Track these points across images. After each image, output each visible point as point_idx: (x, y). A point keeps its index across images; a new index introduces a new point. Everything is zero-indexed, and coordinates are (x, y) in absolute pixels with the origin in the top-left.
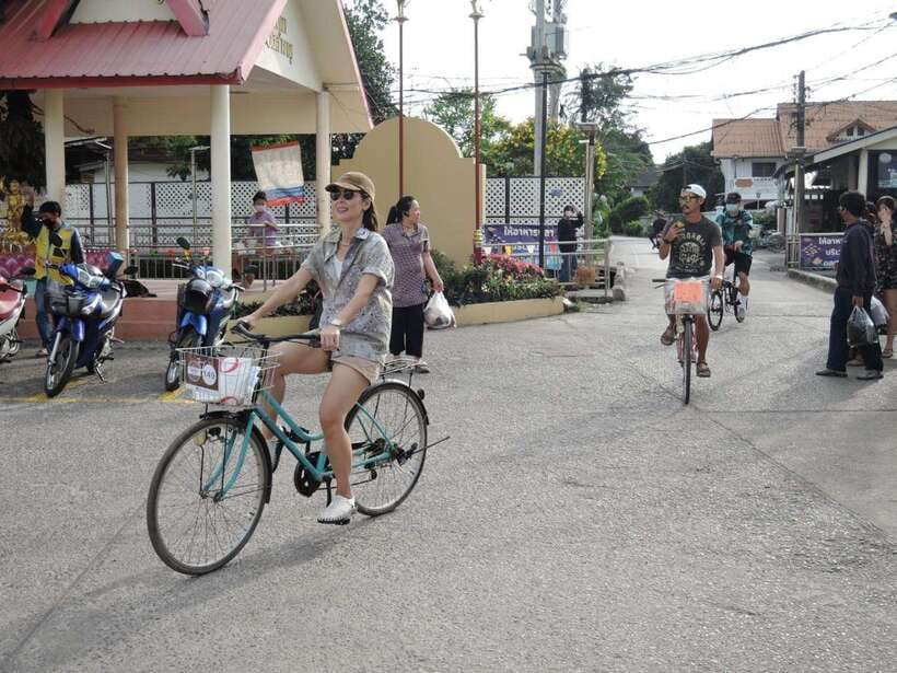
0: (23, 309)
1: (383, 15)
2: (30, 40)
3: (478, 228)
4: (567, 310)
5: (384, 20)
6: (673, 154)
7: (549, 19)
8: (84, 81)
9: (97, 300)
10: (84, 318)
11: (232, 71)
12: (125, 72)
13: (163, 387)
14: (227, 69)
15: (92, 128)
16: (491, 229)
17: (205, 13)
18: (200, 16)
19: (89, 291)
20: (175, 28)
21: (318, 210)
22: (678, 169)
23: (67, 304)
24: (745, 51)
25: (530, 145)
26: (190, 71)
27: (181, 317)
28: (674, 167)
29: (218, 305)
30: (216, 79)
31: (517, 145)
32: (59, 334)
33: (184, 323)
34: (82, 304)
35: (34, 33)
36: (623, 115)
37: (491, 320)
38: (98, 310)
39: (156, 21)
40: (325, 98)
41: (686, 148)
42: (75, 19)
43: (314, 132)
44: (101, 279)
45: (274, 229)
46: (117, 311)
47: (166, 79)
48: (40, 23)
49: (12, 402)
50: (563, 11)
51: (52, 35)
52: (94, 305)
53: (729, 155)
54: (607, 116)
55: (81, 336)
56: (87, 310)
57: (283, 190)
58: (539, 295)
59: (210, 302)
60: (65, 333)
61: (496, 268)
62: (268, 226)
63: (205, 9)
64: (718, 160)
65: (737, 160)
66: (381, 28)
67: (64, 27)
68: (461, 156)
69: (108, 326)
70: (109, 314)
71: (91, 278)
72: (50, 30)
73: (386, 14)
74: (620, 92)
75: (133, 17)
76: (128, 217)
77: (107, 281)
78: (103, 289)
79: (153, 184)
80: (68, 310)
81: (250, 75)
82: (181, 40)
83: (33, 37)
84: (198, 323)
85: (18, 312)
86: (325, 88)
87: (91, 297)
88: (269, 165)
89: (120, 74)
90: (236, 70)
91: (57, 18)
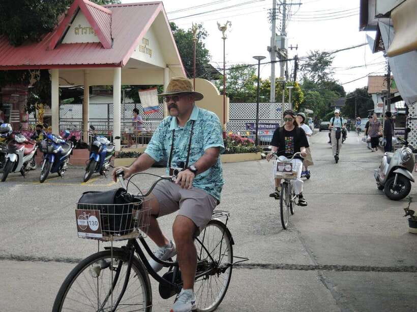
0: (36, 152)
1: (205, 33)
2: (46, 50)
3: (224, 123)
4: (263, 158)
5: (205, 35)
6: (351, 92)
7: (279, 34)
8: (64, 66)
9: (59, 148)
10: (54, 154)
11: (119, 62)
12: (79, 63)
13: (83, 180)
14: (117, 62)
15: (73, 82)
16: (249, 125)
17: (112, 39)
18: (110, 40)
19: (57, 144)
20: (100, 45)
21: (164, 116)
22: (353, 98)
23: (47, 149)
24: (337, 51)
25: (269, 88)
26: (104, 62)
27: (90, 155)
28: (351, 98)
29: (104, 151)
30: (113, 65)
31: (263, 89)
32: (45, 160)
33: (91, 157)
34: (53, 149)
35: (48, 47)
36: (328, 74)
37: (228, 161)
38: (60, 152)
39: (88, 43)
40: (167, 70)
41: (357, 89)
42: (64, 42)
43: (162, 84)
44: (61, 140)
45: (141, 123)
46: (69, 152)
47: (94, 65)
48: (50, 44)
49: (27, 184)
50: (286, 30)
51: (55, 48)
52: (58, 150)
53: (376, 92)
54: (320, 74)
55: (53, 161)
56: (56, 151)
57: (151, 107)
58: (250, 151)
59: (100, 149)
60: (47, 160)
61: (232, 140)
62: (138, 122)
63: (113, 37)
64: (370, 94)
65: (378, 94)
66: (204, 38)
67: (59, 45)
68: (219, 94)
69: (66, 158)
70: (65, 154)
71: (58, 140)
72: (54, 46)
73: (206, 32)
74: (327, 63)
75: (85, 41)
76: (89, 118)
77: (64, 141)
78: (62, 144)
79: (108, 104)
80: (48, 151)
81: (127, 63)
82: (102, 50)
83: (47, 49)
84: (96, 157)
85: (33, 152)
86: (167, 66)
87: (57, 147)
88: (145, 97)
89: (78, 63)
90: (121, 62)
91: (56, 42)
